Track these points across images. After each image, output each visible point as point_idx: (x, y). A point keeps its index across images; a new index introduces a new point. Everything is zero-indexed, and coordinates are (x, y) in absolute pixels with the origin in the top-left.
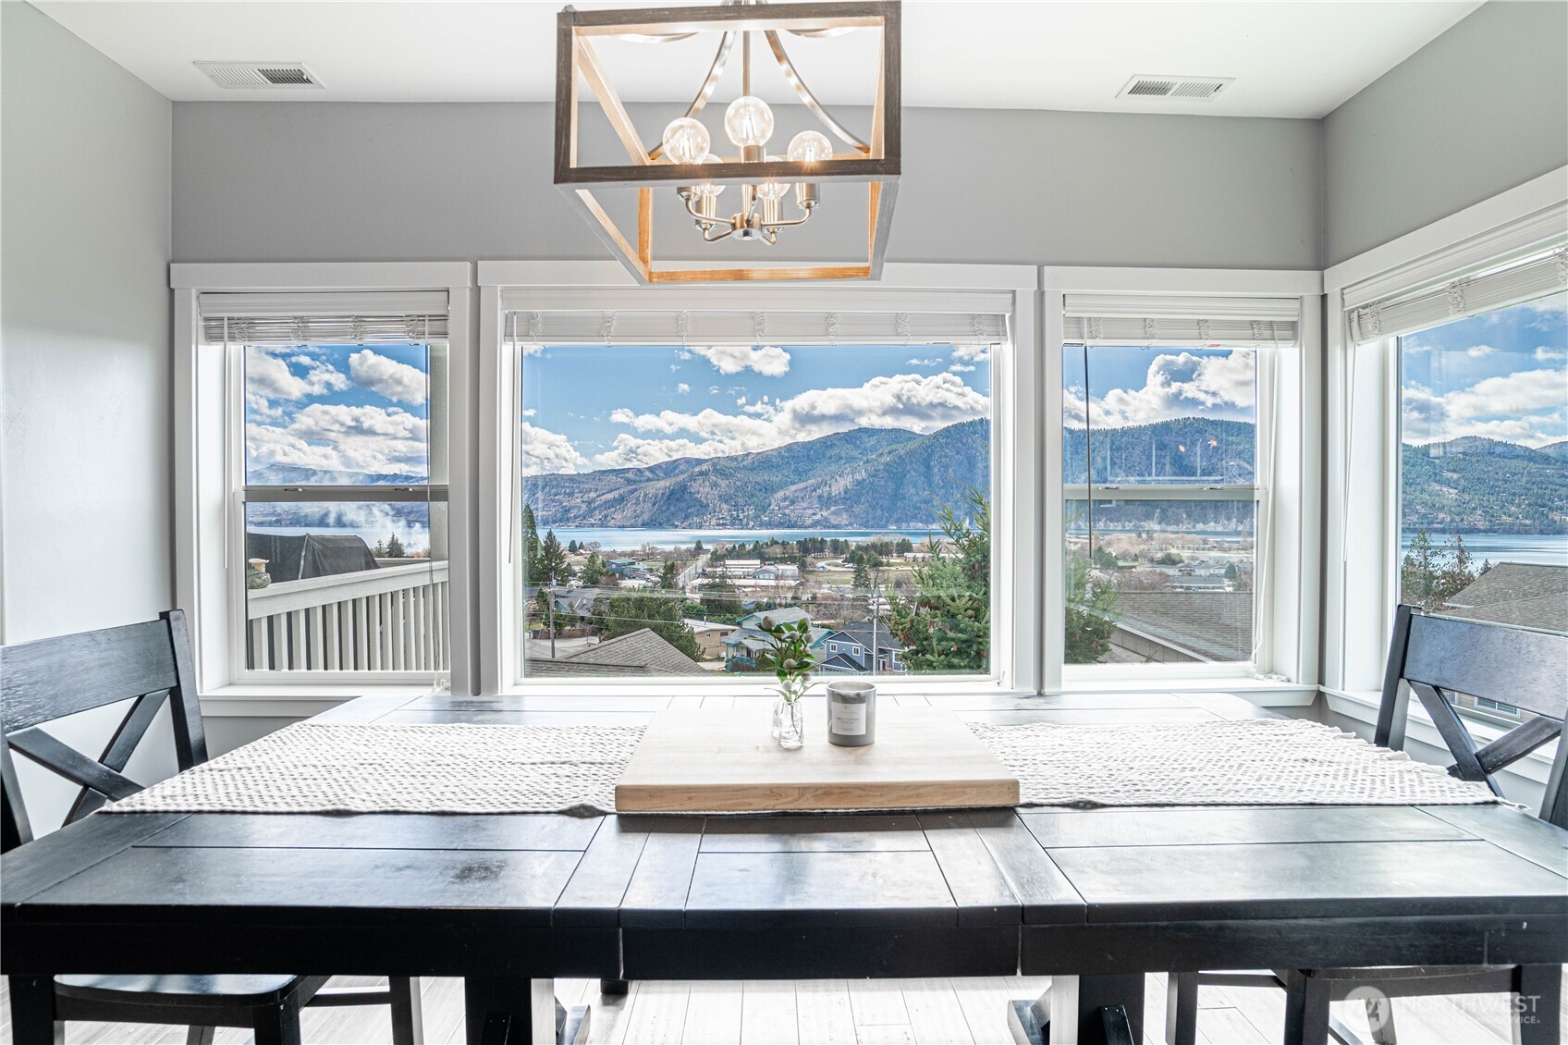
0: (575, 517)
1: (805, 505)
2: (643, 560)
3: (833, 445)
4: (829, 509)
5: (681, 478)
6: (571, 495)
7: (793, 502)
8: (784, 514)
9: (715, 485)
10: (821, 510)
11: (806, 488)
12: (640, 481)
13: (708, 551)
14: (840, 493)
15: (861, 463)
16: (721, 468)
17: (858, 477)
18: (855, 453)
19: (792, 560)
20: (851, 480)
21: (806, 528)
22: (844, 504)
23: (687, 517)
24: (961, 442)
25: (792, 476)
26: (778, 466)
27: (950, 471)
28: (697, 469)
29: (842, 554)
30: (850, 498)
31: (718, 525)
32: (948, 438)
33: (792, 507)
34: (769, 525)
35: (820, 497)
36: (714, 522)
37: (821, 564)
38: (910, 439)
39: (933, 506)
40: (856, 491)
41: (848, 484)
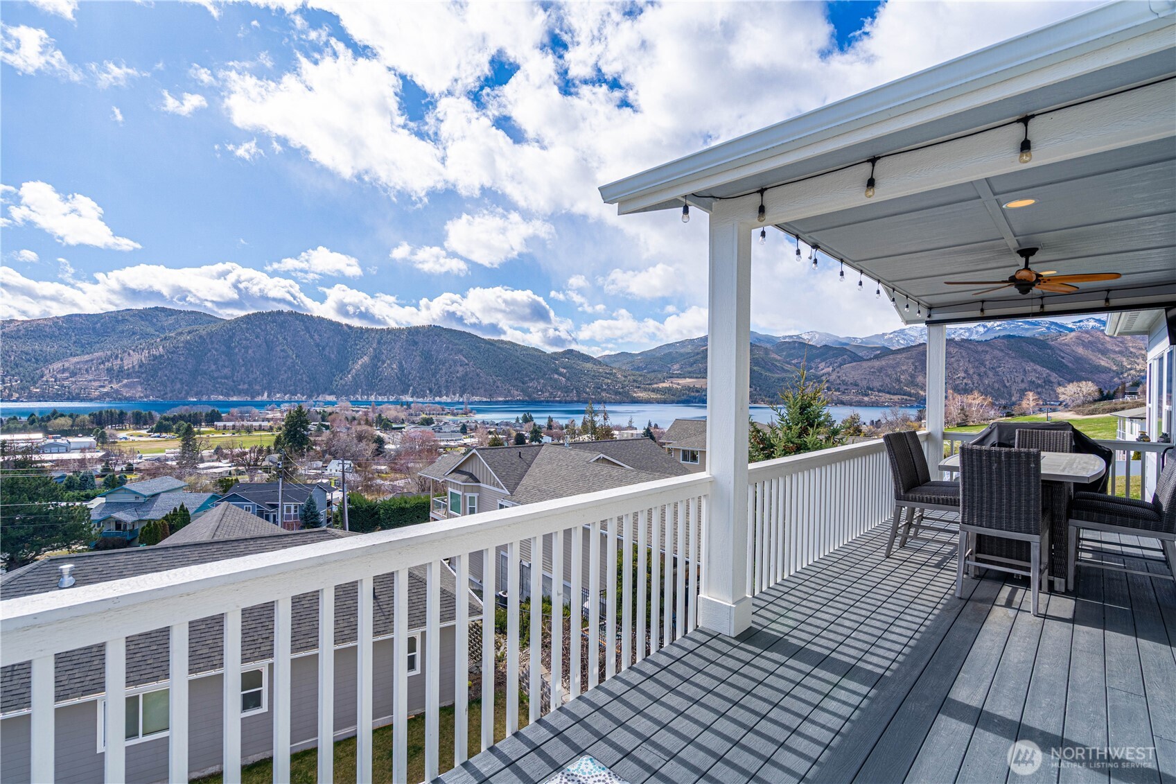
1: (90, 377)
3: (124, 321)
4: (120, 382)
7: (73, 374)
8: (62, 386)
10: (110, 382)
11: (92, 360)
14: (133, 367)
15: (158, 340)
17: (155, 353)
18: (151, 330)
19: (87, 433)
20: (147, 355)
21: (91, 400)
22: (139, 377)
24: (261, 329)
25: (73, 348)
26: (52, 336)
27: (250, 351)
29: (144, 424)
30: (145, 372)
32: (248, 323)
33: (73, 379)
34: (43, 397)
35: (109, 370)
37: (122, 434)
38: (210, 322)
39: (234, 382)
40: (153, 365)
41: (143, 359)
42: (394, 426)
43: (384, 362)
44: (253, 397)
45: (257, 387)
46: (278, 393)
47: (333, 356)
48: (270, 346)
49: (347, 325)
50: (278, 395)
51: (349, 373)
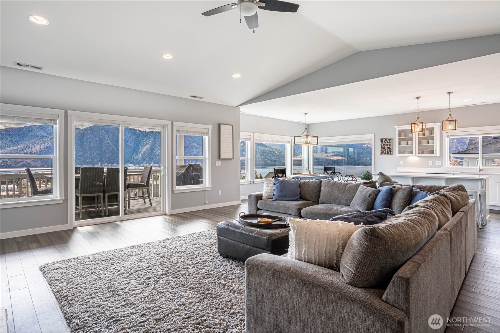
3: (33, 130)
10: (26, 159)
11: (19, 149)
14: (36, 152)
15: (49, 139)
17: (47, 145)
18: (45, 134)
20: (43, 146)
24: (97, 133)
27: (92, 144)
32: (91, 130)
39: (84, 158)
40: (46, 151)
41: (41, 148)
44: (93, 165)
45: (95, 161)
46: (106, 163)
47: (132, 145)
48: (101, 141)
49: (138, 130)
50: (105, 164)
51: (140, 153)
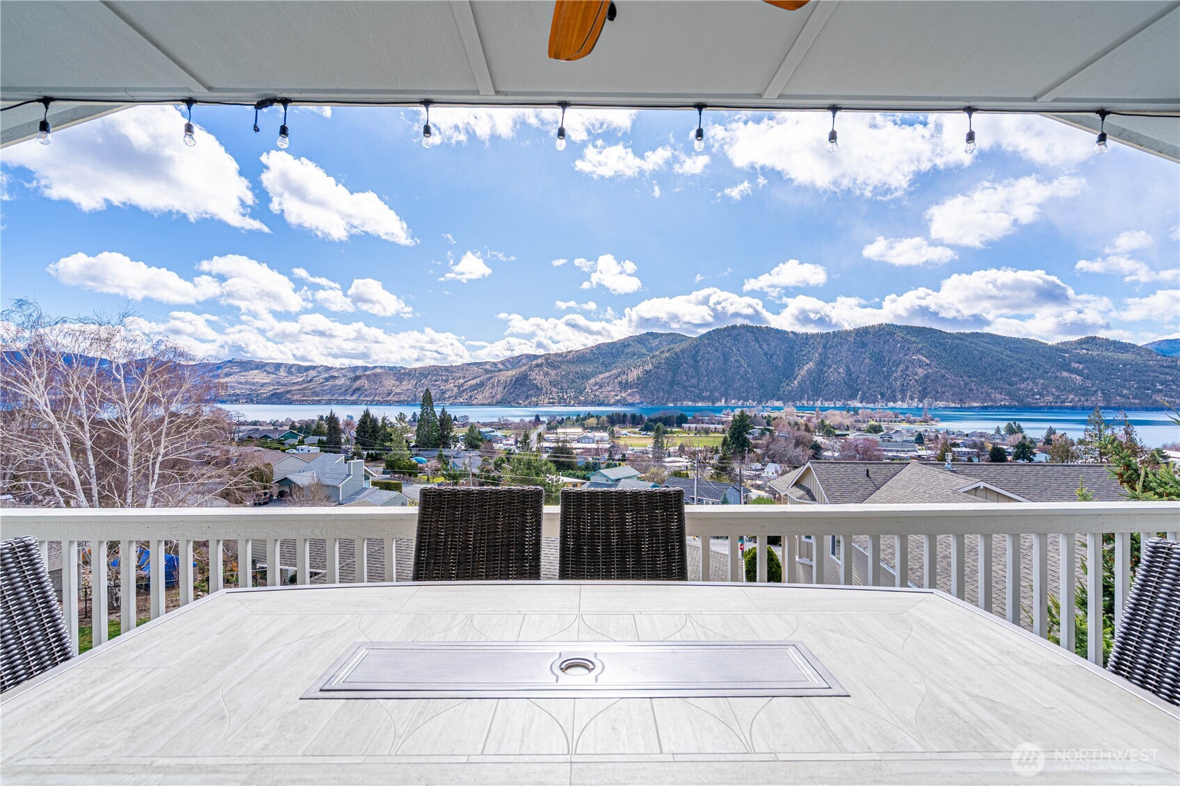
0: (450, 397)
1: (610, 389)
2: (499, 429)
3: (629, 345)
4: (626, 391)
5: (524, 368)
6: (446, 381)
7: (601, 387)
8: (595, 395)
9: (547, 374)
10: (621, 392)
11: (611, 376)
12: (494, 371)
13: (544, 422)
14: (634, 380)
15: (649, 358)
16: (552, 362)
17: (647, 368)
18: (644, 351)
19: (604, 428)
20: (642, 370)
21: (610, 405)
22: (637, 388)
23: (527, 398)
24: (719, 343)
25: (600, 368)
26: (590, 360)
27: (711, 363)
28: (534, 363)
29: (638, 425)
30: (641, 383)
31: (550, 403)
32: (709, 339)
33: (600, 390)
34: (585, 404)
35: (620, 383)
36: (546, 401)
37: (624, 431)
38: (682, 340)
39: (699, 390)
40: (645, 378)
41: (640, 373)
42: (837, 432)
43: (830, 367)
44: (713, 403)
45: (717, 394)
46: (733, 399)
47: (780, 363)
48: (726, 357)
49: (792, 332)
50: (733, 401)
51: (795, 379)
